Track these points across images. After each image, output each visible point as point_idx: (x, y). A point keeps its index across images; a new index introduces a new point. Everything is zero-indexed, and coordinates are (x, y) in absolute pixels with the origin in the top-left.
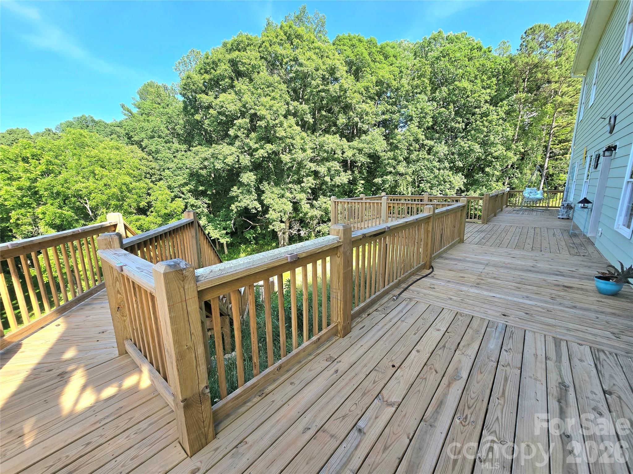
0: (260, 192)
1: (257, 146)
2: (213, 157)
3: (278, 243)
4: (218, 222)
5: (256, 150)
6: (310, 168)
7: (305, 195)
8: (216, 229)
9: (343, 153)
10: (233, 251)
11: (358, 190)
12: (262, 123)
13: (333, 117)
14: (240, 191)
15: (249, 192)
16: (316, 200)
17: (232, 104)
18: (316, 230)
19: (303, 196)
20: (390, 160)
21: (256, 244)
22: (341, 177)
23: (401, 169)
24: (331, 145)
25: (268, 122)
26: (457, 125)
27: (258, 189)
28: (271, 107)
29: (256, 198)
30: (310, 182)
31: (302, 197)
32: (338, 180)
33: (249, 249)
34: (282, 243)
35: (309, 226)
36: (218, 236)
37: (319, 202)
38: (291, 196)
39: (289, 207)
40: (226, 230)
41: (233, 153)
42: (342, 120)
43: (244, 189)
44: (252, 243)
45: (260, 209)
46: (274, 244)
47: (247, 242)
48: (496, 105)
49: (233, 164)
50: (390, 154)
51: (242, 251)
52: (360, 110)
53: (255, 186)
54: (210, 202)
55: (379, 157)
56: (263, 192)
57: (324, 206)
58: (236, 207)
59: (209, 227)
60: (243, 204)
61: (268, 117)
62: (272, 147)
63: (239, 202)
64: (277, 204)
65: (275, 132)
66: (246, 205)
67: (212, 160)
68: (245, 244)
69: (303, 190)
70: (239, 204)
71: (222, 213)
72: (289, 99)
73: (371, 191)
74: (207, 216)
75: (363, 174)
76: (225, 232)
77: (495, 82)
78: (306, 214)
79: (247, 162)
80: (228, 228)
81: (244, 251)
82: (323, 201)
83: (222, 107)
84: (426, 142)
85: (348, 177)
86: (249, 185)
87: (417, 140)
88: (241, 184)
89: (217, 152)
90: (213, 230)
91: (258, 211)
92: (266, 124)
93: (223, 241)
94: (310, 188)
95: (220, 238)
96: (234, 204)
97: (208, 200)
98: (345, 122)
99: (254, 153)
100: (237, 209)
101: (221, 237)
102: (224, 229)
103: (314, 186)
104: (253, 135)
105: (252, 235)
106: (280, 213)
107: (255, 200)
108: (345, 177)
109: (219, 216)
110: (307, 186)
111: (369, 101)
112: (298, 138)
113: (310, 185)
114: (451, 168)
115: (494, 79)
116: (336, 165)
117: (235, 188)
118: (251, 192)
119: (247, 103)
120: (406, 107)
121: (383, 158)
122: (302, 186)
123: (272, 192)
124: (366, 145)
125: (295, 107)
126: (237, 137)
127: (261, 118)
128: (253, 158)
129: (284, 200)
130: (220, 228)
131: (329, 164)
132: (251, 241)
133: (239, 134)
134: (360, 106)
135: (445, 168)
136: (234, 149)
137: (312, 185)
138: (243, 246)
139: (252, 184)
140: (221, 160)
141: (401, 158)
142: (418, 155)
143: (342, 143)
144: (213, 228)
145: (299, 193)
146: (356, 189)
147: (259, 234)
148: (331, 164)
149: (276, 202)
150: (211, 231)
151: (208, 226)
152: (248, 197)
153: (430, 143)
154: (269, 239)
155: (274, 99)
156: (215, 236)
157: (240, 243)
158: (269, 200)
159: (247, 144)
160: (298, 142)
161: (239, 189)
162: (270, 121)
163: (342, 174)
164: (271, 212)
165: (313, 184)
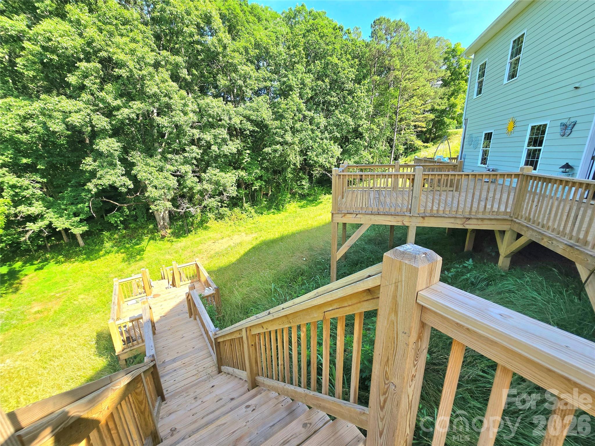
0: (129, 166)
1: (118, 102)
2: (44, 115)
3: (157, 224)
4: (63, 207)
5: (118, 108)
6: (193, 135)
7: (190, 168)
8: (61, 216)
9: (230, 119)
10: (93, 240)
11: (245, 160)
12: (123, 72)
13: (211, 77)
14: (97, 163)
15: (112, 165)
16: (205, 172)
17: (67, 38)
18: (203, 205)
19: (187, 168)
20: (278, 130)
21: (125, 229)
22: (229, 147)
23: (289, 137)
24: (216, 109)
25: (131, 71)
26: (332, 99)
27: (123, 161)
28: (133, 52)
29: (124, 172)
30: (195, 151)
31: (188, 170)
32: (226, 150)
33: (116, 236)
34: (162, 224)
35: (193, 202)
36: (67, 225)
37: (208, 174)
38: (173, 168)
39: (173, 182)
40: (78, 216)
41: (80, 110)
42: (223, 81)
43: (104, 162)
44: (119, 228)
45: (132, 186)
46: (151, 226)
47: (112, 228)
48: (359, 83)
49: (83, 125)
50: (277, 123)
51: (106, 239)
52: (243, 72)
53: (119, 157)
54: (45, 180)
55: (266, 126)
56: (133, 164)
57: (214, 178)
58: (96, 185)
59: (49, 214)
60: (106, 181)
61: (131, 64)
62: (141, 106)
63: (100, 179)
64: (157, 178)
65: (142, 86)
66: (111, 183)
67: (41, 118)
68: (108, 230)
69: (186, 162)
70: (99, 182)
71: (67, 193)
72: (155, 45)
73: (258, 161)
74: (43, 199)
75: (248, 144)
76: (78, 219)
77: (358, 63)
78: (191, 189)
79: (105, 124)
80: (81, 213)
81: (110, 239)
82: (213, 173)
83: (50, 40)
84: (307, 113)
85: (236, 146)
86: (111, 155)
87: (299, 111)
88: (99, 155)
89: (50, 106)
90: (57, 217)
91: (129, 189)
92: (128, 74)
93: (77, 231)
94: (195, 158)
95: (71, 228)
96: (91, 182)
97: (41, 178)
98: (227, 84)
99: (115, 113)
100: (98, 188)
101: (73, 226)
102: (76, 215)
103: (199, 157)
104: (109, 87)
105: (118, 218)
106: (163, 190)
107: (122, 175)
108: (233, 146)
109: (63, 198)
110: (191, 156)
111: (249, 64)
112: (176, 97)
113: (194, 155)
114: (331, 139)
115: (356, 60)
116: (224, 133)
117: (89, 160)
118: (115, 165)
119: (93, 41)
120: (286, 76)
121: (270, 127)
122: (186, 156)
123: (147, 164)
124: (251, 112)
125: (165, 57)
126: (82, 88)
127: (121, 65)
128: (115, 120)
129: (165, 174)
130: (69, 215)
131: (215, 131)
132: (118, 226)
133: (87, 82)
134: (243, 68)
135: (326, 138)
136: (81, 105)
137: (197, 156)
138: (106, 234)
139: (117, 154)
140: (58, 119)
141: (288, 128)
142: (302, 125)
143: (227, 107)
144: (56, 216)
145: (183, 164)
146: (243, 159)
147: (127, 216)
148: (217, 131)
149: (155, 177)
150: (53, 220)
151: (47, 213)
152: (112, 172)
153: (311, 114)
154: (142, 220)
155: (133, 40)
156: (63, 226)
157: (102, 230)
158: (144, 174)
159: (102, 100)
160: (176, 101)
161: (95, 161)
162: (135, 71)
163: (229, 142)
164: (149, 189)
165: (198, 154)
